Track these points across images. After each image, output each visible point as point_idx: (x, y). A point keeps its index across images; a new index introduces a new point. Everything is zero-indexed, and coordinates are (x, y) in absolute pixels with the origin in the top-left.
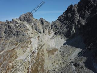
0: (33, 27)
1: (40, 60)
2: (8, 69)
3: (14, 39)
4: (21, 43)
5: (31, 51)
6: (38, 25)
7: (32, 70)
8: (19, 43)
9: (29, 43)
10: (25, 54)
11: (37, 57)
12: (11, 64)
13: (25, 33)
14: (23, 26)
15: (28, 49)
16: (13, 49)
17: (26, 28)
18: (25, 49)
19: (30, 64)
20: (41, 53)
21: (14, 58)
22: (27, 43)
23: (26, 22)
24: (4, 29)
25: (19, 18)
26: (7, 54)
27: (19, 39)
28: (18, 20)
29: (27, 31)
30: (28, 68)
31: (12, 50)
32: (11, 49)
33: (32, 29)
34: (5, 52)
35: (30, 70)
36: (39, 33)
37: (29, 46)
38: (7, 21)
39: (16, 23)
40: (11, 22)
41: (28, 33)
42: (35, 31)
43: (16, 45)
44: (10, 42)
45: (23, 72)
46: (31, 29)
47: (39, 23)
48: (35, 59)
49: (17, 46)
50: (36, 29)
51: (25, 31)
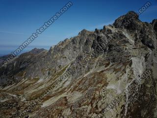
0: (138, 37)
1: (146, 98)
2: (94, 99)
3: (103, 56)
4: (113, 63)
5: (130, 78)
6: (147, 34)
7: (129, 111)
8: (111, 64)
9: (128, 66)
10: (119, 81)
11: (140, 91)
12: (98, 93)
13: (121, 47)
14: (119, 37)
15: (126, 75)
16: (102, 71)
17: (124, 39)
18: (119, 74)
19: (127, 100)
20: (149, 86)
21: (102, 85)
22: (125, 64)
23: (125, 30)
24: (92, 41)
25: (114, 24)
26: (94, 77)
27: (111, 58)
28: (112, 27)
29: (125, 45)
30: (124, 106)
31: (100, 73)
32: (98, 71)
33: (135, 40)
34: (92, 74)
35: (126, 111)
36: (149, 49)
37: (128, 70)
38: (96, 29)
39: (110, 31)
40: (101, 31)
41: (127, 48)
42: (141, 44)
43: (106, 66)
44: (99, 61)
45: (115, 109)
46: (132, 41)
47: (150, 28)
48: (136, 95)
49: (108, 67)
50: (143, 41)
51: (122, 45)
